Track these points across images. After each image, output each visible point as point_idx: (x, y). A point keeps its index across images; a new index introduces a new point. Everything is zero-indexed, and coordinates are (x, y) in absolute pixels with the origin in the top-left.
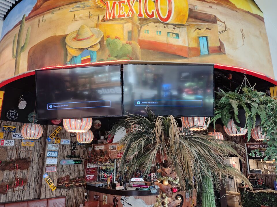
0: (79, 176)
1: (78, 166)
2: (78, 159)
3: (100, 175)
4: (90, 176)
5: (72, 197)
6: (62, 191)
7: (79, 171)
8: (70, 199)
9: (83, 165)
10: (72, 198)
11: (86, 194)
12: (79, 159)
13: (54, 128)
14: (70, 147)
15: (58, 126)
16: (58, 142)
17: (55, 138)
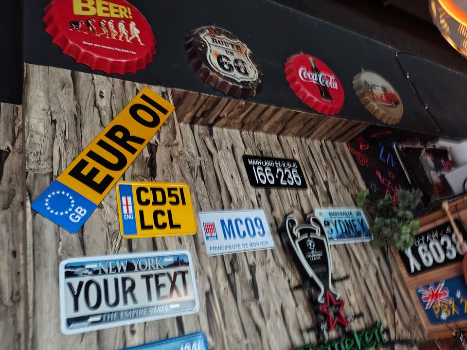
13: (102, 97)
14: (283, 269)
15: (134, 86)
16: (179, 226)
17: (135, 185)
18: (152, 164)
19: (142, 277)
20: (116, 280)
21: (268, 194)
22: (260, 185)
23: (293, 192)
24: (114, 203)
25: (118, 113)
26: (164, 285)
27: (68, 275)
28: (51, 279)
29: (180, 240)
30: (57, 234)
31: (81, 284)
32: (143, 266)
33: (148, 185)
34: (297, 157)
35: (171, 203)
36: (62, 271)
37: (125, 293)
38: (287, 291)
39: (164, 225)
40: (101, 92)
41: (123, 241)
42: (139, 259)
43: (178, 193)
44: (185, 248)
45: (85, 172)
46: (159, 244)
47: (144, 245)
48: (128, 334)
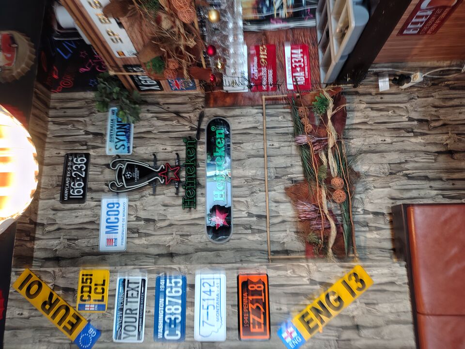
0: (291, 130)
1: (238, 138)
2: (205, 146)
3: (283, 13)
4: (288, 68)
5: (394, 157)
6: (366, 212)
7: (265, 133)
8: (407, 166)
9: (237, 111)
10: (403, 157)
11: (384, 84)
12: (204, 138)
13: (22, 314)
14: (142, 197)
15: (12, 293)
16: (104, 281)
17: (79, 301)
18: (66, 290)
19: (127, 304)
20: (126, 317)
21: (91, 190)
22: (84, 195)
23: (91, 168)
24: (88, 314)
25: (32, 306)
26: (132, 294)
27: (120, 338)
28: (120, 345)
29: (111, 281)
30: (101, 342)
31: (124, 333)
32: (122, 303)
33: (79, 295)
34: (63, 153)
35: (91, 283)
36: (118, 341)
37: (132, 314)
38: (155, 198)
39: (103, 289)
40: (19, 314)
41: (108, 311)
42: (117, 305)
43: (85, 277)
44: (116, 279)
45: (70, 327)
46: (112, 293)
47: (111, 301)
48: (149, 314)
